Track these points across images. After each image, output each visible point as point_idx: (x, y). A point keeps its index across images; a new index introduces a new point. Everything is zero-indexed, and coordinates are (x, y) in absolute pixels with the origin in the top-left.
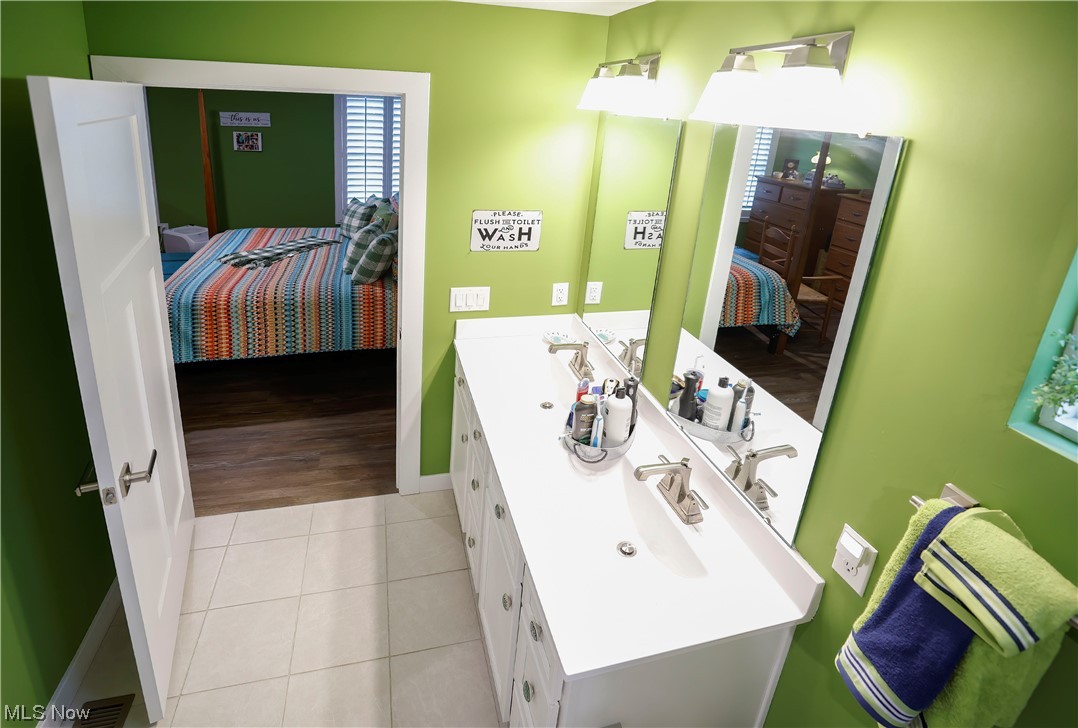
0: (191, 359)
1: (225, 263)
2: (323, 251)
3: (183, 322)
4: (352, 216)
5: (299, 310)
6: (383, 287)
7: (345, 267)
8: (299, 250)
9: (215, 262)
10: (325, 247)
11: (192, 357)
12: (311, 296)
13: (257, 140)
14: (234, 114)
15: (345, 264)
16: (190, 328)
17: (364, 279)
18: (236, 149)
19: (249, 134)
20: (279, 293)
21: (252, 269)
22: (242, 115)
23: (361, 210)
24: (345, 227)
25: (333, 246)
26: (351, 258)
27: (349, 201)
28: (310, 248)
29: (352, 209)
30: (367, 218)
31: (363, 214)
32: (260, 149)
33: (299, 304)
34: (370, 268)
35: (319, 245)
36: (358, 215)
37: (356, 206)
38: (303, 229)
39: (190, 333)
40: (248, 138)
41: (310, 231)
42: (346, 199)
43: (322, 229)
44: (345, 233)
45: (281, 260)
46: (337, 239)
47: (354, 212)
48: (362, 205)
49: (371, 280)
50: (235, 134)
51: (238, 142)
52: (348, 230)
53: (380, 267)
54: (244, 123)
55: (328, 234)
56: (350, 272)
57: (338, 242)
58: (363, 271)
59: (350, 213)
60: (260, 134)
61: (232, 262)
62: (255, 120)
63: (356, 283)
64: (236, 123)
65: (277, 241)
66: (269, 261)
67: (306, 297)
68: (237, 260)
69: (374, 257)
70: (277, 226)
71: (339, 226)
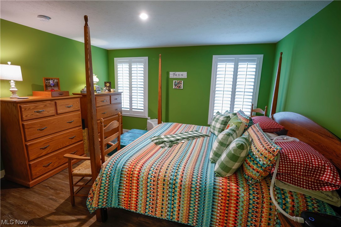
0: (116, 206)
1: (153, 141)
2: (200, 140)
3: (115, 181)
4: (216, 121)
5: (178, 189)
6: (237, 184)
7: (211, 157)
8: (188, 138)
9: (149, 139)
10: (201, 139)
11: (117, 204)
12: (186, 181)
13: (181, 84)
14: (174, 72)
15: (211, 155)
16: (118, 186)
17: (223, 173)
18: (174, 88)
19: (179, 81)
20: (168, 171)
21: (162, 147)
22: (177, 73)
23: (222, 118)
24: (212, 127)
25: (206, 138)
26: (215, 152)
27: (215, 114)
28: (193, 138)
29: (217, 117)
30: (225, 123)
31: (223, 121)
32: (182, 88)
33: (178, 185)
34: (229, 166)
35: (198, 137)
36: (220, 121)
37: (219, 116)
38: (193, 126)
39: (117, 189)
40: (178, 83)
41: (196, 127)
42: (213, 113)
43: (202, 127)
44: (212, 130)
45: (177, 144)
46: (207, 134)
47: (218, 119)
48: (222, 115)
49: (228, 175)
50: (174, 81)
51: (175, 85)
52: (214, 129)
53: (236, 166)
54: (177, 77)
55: (203, 130)
56: (214, 162)
57: (208, 136)
58: (224, 167)
59: (215, 120)
60: (182, 81)
61: (155, 141)
62: (181, 75)
63: (218, 174)
64: (175, 77)
65: (180, 131)
66: (172, 143)
67: (184, 180)
68: (157, 141)
69: (233, 157)
70: (183, 123)
71: (209, 126)
